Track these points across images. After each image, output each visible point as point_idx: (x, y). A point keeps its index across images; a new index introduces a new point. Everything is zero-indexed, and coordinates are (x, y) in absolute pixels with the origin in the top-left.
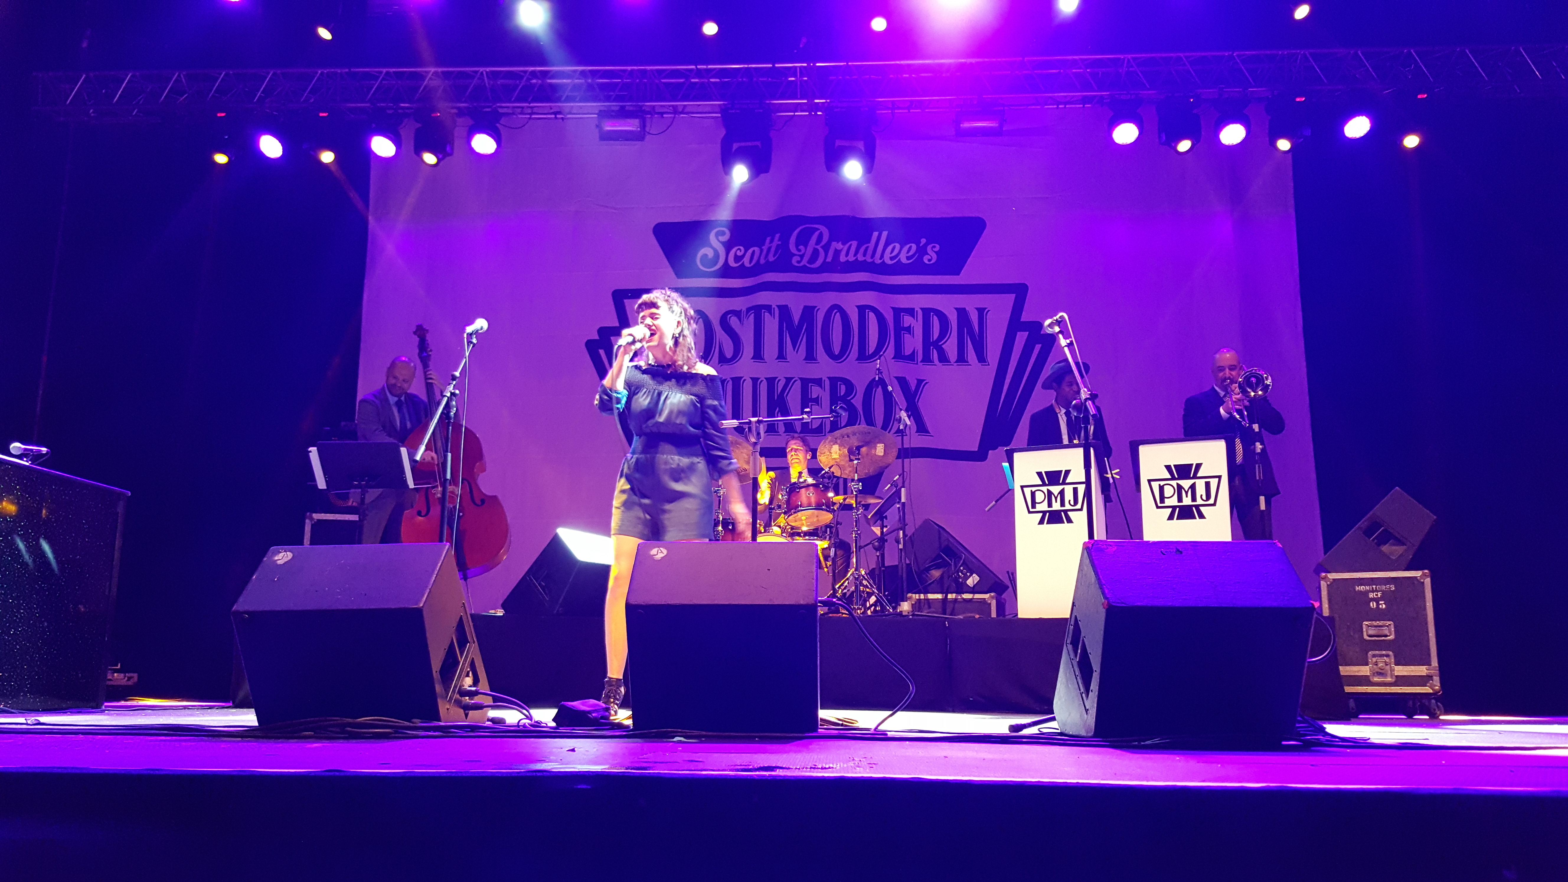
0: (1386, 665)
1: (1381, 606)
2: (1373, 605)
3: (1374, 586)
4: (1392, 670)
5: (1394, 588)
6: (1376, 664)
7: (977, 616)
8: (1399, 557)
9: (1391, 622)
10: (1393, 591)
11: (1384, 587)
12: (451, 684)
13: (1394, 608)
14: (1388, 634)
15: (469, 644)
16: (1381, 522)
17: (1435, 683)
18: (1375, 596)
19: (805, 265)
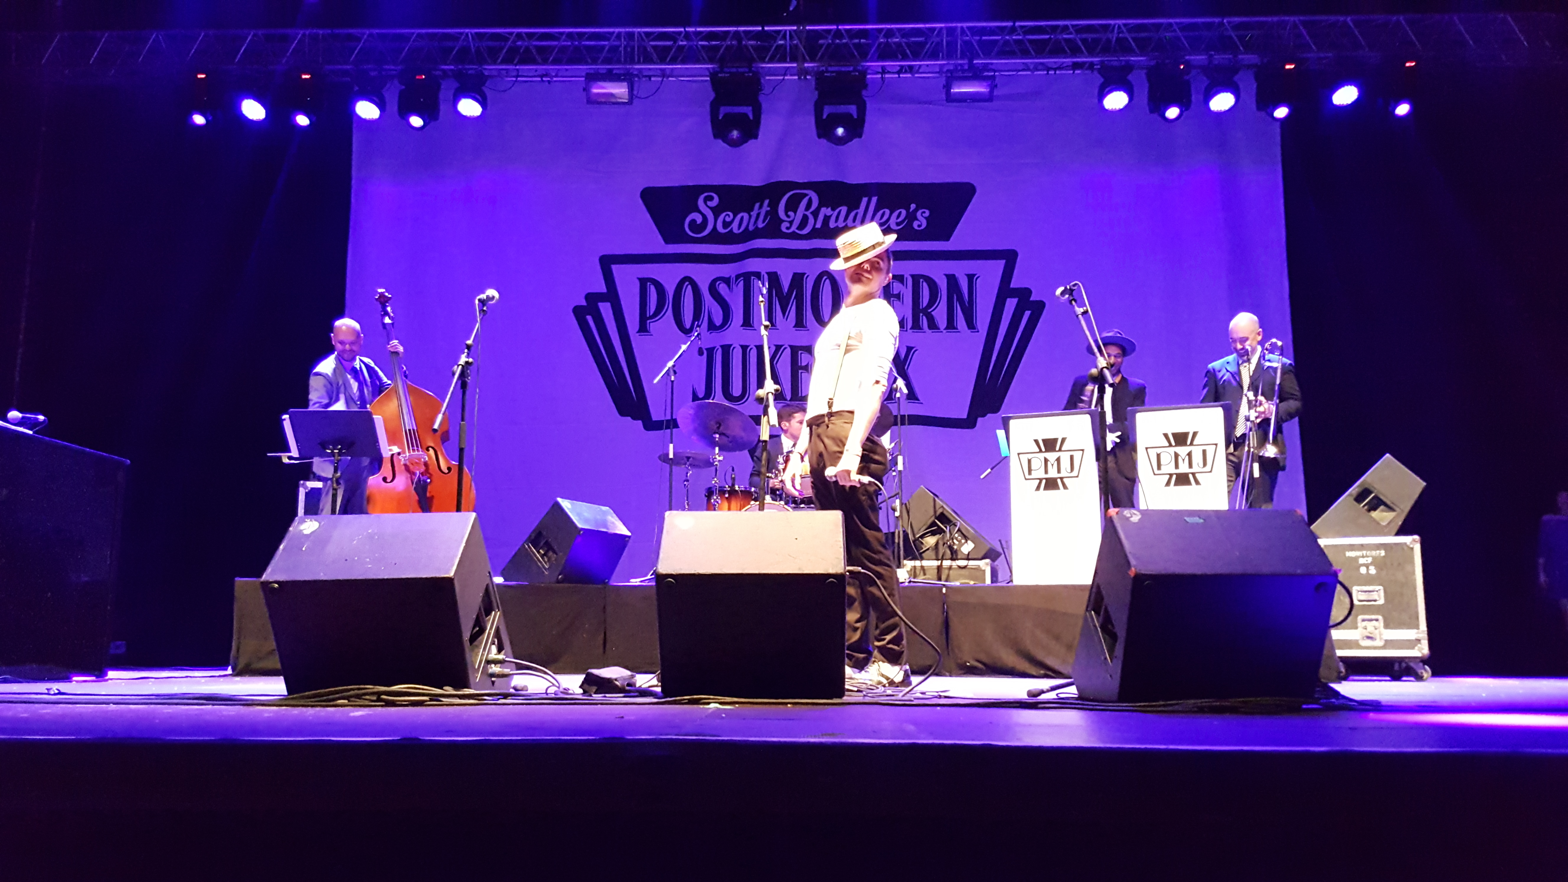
0: (1376, 629)
1: (1370, 572)
2: (1363, 570)
3: (1364, 552)
4: (1380, 634)
5: (1383, 553)
6: (1365, 628)
7: (972, 583)
8: (1389, 523)
9: (1381, 588)
10: (1384, 557)
11: (1374, 553)
12: (479, 652)
13: (1384, 573)
14: (1378, 599)
15: (493, 612)
16: (1372, 489)
17: (1423, 647)
18: (1366, 562)
19: (794, 232)
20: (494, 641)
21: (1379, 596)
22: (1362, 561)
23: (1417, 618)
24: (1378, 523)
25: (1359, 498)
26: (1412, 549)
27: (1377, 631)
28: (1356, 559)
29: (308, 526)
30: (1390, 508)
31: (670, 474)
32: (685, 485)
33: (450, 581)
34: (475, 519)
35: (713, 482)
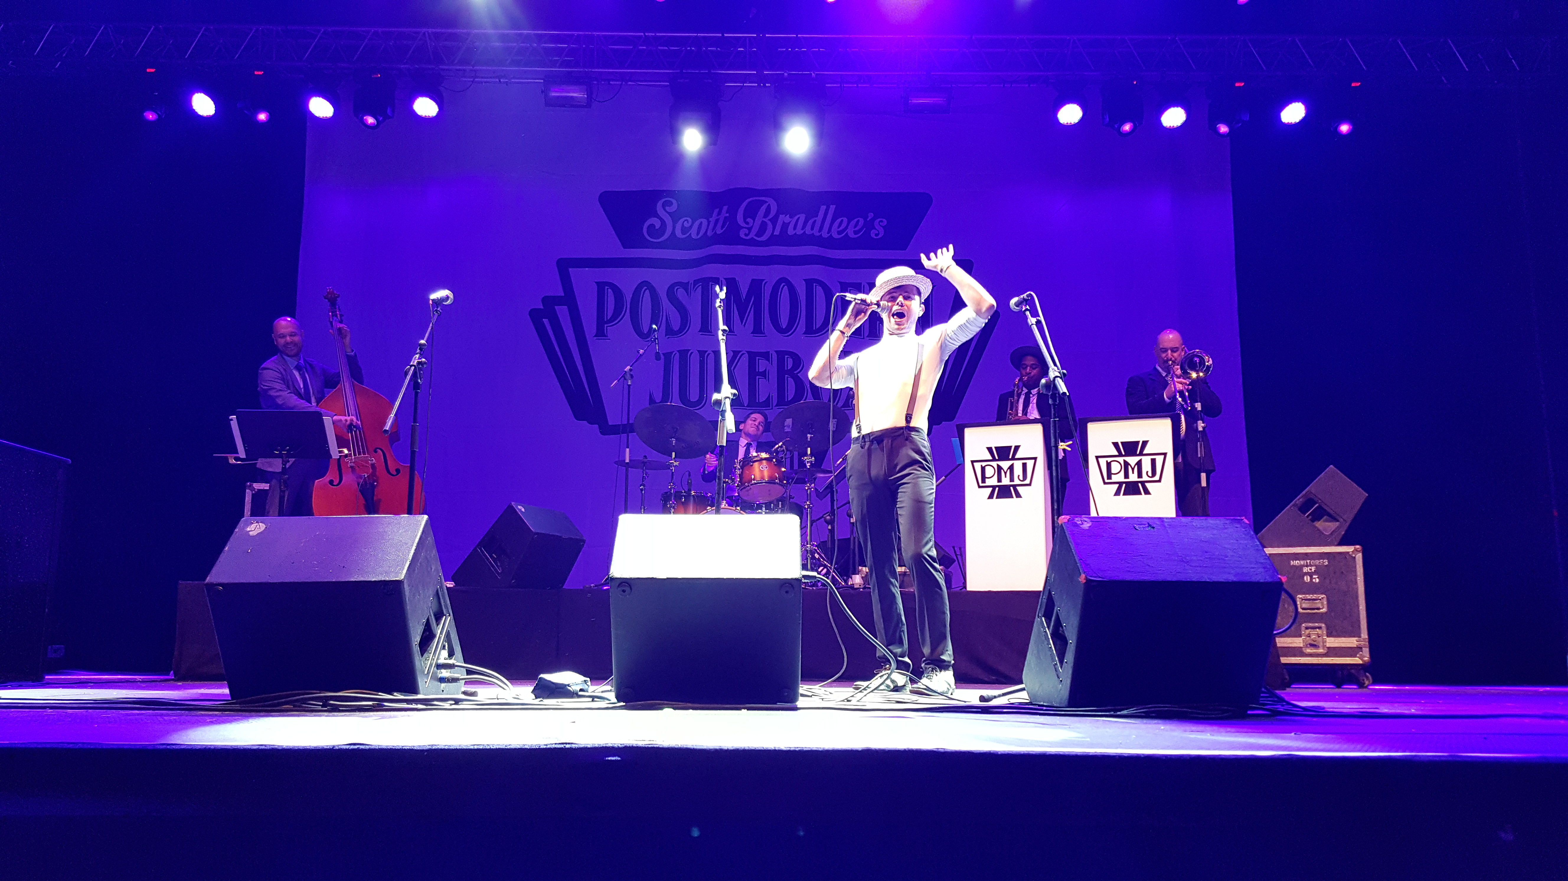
1: (1314, 580)
2: (1307, 579)
3: (1308, 561)
4: (1324, 642)
5: (1327, 563)
6: (1309, 636)
8: (1332, 534)
9: (1324, 596)
10: (1326, 566)
11: (1317, 562)
12: (429, 657)
13: (1327, 581)
14: (1321, 607)
15: (444, 617)
16: (1316, 499)
17: (1364, 654)
18: (1309, 571)
19: (753, 238)
20: (444, 646)
21: (1322, 603)
22: (1305, 570)
23: (1359, 626)
24: (1323, 533)
25: (1303, 509)
26: (1355, 558)
27: (1320, 638)
28: (1301, 567)
29: (255, 528)
30: (1334, 519)
31: (627, 479)
32: (642, 490)
33: (399, 583)
34: (427, 521)
35: (669, 487)
